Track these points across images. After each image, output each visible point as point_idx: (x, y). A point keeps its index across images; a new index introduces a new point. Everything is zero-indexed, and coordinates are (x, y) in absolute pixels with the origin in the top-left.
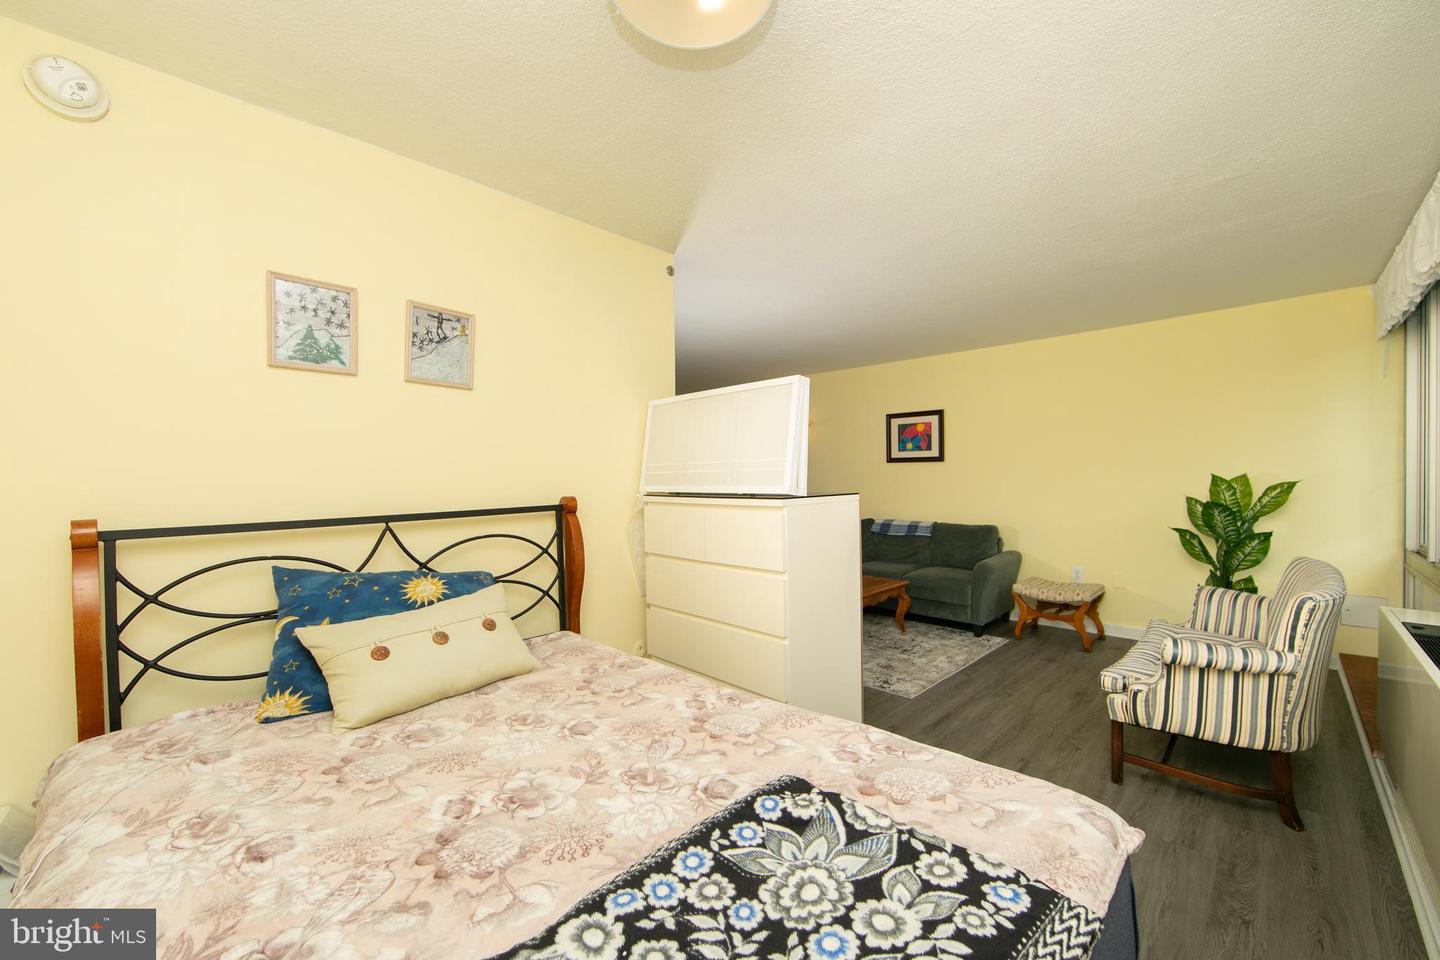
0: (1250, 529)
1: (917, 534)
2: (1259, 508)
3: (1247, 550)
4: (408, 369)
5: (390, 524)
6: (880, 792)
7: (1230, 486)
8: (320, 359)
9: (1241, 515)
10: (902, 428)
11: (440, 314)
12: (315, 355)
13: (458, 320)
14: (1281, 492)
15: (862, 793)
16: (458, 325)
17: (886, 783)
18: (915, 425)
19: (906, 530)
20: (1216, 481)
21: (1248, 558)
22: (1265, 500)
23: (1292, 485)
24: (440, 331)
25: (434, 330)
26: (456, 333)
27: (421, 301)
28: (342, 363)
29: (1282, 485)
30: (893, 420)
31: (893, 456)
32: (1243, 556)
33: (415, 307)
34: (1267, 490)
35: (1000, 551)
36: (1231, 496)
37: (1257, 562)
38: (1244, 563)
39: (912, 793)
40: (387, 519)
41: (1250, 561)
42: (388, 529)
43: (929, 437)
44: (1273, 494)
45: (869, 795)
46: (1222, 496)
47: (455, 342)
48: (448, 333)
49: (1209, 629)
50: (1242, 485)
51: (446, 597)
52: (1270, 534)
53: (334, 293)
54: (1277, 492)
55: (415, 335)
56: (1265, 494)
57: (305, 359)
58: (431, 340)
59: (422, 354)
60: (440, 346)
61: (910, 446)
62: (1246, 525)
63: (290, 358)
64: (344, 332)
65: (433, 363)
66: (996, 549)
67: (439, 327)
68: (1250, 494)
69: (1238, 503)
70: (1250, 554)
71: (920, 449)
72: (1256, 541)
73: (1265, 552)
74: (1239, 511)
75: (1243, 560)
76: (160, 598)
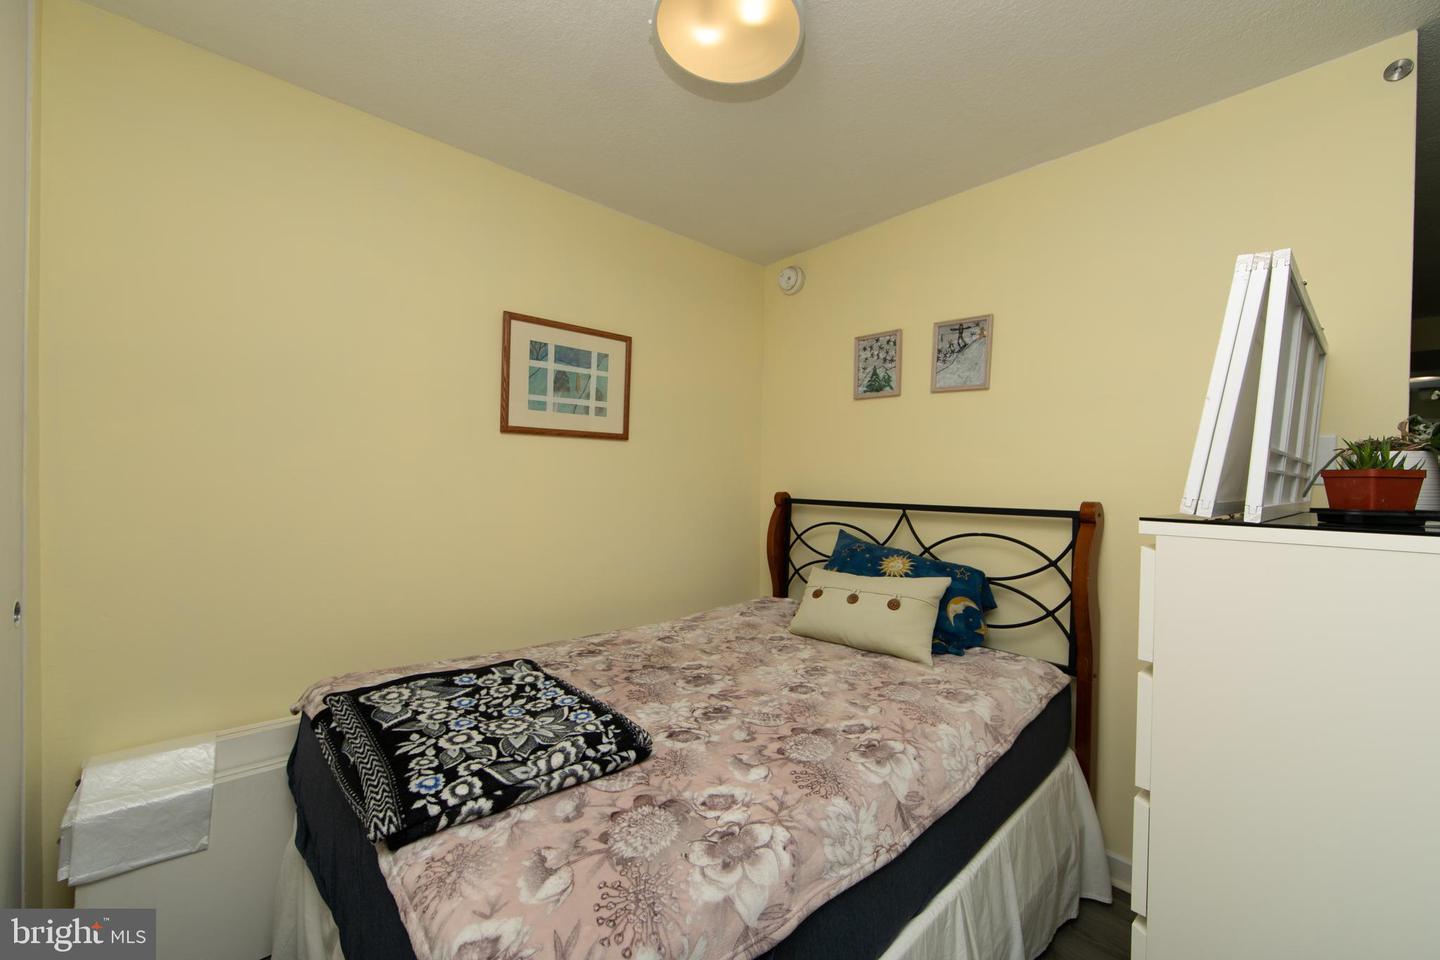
4: (934, 380)
5: (907, 511)
8: (879, 389)
11: (961, 325)
12: (877, 385)
13: (978, 325)
16: (977, 330)
24: (960, 341)
25: (955, 342)
26: (974, 338)
27: (945, 319)
28: (892, 388)
33: (940, 327)
40: (904, 507)
42: (904, 515)
47: (975, 346)
48: (967, 340)
51: (907, 575)
53: (888, 338)
55: (939, 351)
57: (871, 391)
58: (953, 352)
59: (946, 365)
60: (960, 355)
63: (865, 392)
64: (893, 364)
65: (955, 372)
67: (961, 337)
76: (802, 537)
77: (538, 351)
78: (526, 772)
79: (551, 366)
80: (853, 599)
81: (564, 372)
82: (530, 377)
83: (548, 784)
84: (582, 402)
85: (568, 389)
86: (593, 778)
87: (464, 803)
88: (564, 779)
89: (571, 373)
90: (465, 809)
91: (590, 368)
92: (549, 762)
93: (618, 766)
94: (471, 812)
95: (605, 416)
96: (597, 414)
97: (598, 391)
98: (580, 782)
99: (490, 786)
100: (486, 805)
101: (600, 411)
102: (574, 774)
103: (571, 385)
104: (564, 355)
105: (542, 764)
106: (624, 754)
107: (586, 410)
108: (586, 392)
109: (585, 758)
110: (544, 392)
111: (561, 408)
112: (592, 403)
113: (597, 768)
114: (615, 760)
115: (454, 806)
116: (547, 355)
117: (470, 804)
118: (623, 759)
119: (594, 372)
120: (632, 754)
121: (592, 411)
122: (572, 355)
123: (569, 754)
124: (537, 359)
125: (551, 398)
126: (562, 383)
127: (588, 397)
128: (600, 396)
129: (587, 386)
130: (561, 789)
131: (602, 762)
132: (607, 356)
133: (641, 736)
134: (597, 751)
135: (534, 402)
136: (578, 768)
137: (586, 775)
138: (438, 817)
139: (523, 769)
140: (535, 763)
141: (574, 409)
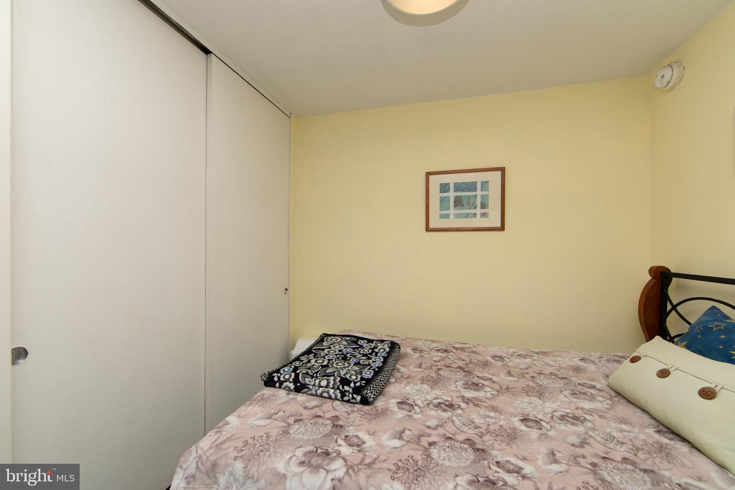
6: (328, 419)
15: (337, 417)
17: (326, 425)
39: (312, 421)
45: (334, 417)
76: (678, 308)
77: (444, 188)
78: (310, 381)
79: (452, 194)
80: (664, 374)
81: (460, 196)
82: (440, 202)
83: (316, 391)
84: (472, 211)
85: (463, 205)
86: (336, 399)
87: (286, 382)
88: (323, 392)
89: (464, 196)
90: (285, 384)
91: (476, 191)
92: (320, 382)
93: (349, 400)
94: (286, 386)
95: (488, 217)
96: (481, 217)
97: (482, 203)
98: (330, 398)
99: (296, 381)
100: (292, 386)
101: (484, 215)
102: (328, 392)
103: (465, 203)
104: (458, 187)
105: (317, 381)
106: (355, 396)
107: (475, 215)
108: (474, 205)
109: (338, 388)
110: (448, 209)
111: (458, 216)
112: (479, 211)
113: (339, 395)
114: (349, 396)
115: (282, 381)
116: (449, 189)
117: (288, 383)
118: (353, 398)
119: (479, 193)
120: (359, 398)
121: (478, 216)
122: (464, 186)
123: (330, 383)
124: (444, 192)
125: (452, 211)
126: (458, 202)
127: (475, 208)
128: (483, 206)
129: (475, 202)
130: (321, 396)
131: (343, 394)
132: (487, 182)
133: (365, 391)
134: (343, 388)
135: (442, 214)
136: (332, 391)
137: (333, 396)
138: (276, 382)
139: (310, 380)
140: (315, 380)
141: (467, 216)
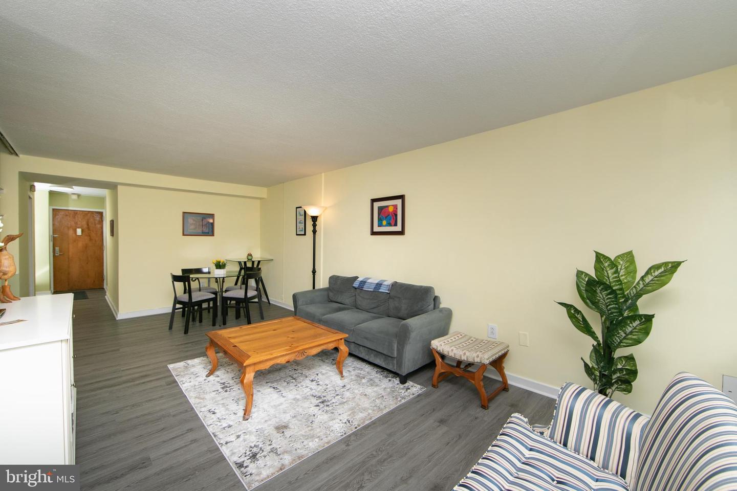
0: (634, 307)
1: (380, 291)
2: (641, 286)
3: (629, 329)
7: (613, 264)
9: (623, 293)
10: (381, 209)
14: (665, 271)
18: (387, 207)
19: (373, 286)
20: (600, 258)
21: (630, 336)
22: (648, 279)
23: (676, 265)
29: (666, 264)
30: (375, 203)
31: (374, 231)
32: (624, 335)
34: (650, 269)
35: (436, 307)
36: (613, 274)
37: (639, 342)
38: (625, 341)
41: (631, 339)
43: (396, 215)
44: (657, 273)
46: (606, 274)
49: (569, 445)
50: (627, 261)
52: (653, 316)
54: (660, 271)
56: (647, 273)
61: (384, 223)
62: (630, 301)
66: (432, 306)
68: (635, 271)
69: (620, 280)
70: (631, 333)
71: (389, 224)
72: (637, 322)
73: (647, 332)
74: (621, 289)
75: (625, 338)
